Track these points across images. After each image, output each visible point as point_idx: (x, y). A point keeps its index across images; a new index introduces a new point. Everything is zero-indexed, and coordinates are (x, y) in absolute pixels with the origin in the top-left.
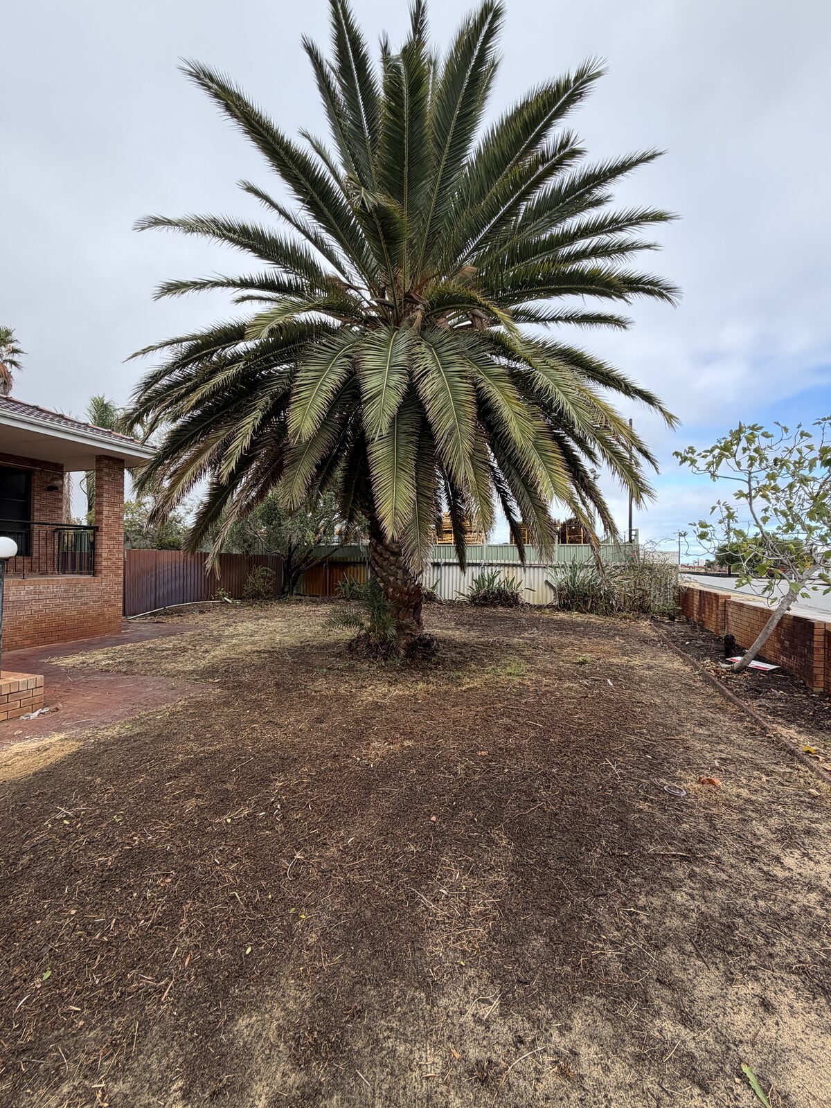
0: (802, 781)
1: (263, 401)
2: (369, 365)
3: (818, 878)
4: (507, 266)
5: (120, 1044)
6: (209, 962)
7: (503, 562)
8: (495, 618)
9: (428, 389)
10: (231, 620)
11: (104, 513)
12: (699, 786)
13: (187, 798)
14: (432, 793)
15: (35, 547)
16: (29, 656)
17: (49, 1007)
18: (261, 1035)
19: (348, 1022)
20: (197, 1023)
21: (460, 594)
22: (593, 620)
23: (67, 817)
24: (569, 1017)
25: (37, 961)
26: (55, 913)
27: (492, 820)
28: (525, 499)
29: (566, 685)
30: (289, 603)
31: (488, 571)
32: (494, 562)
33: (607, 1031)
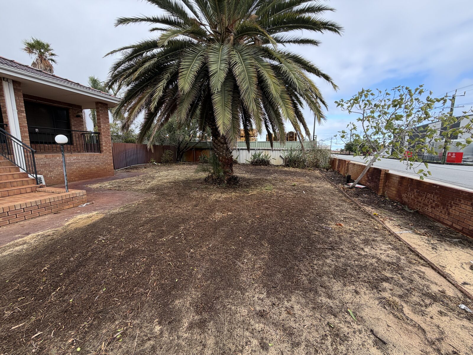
0: (372, 224)
1: (167, 76)
2: (212, 60)
3: (376, 255)
4: (271, 15)
5: (134, 309)
6: (163, 284)
7: (264, 148)
8: (260, 170)
9: (237, 70)
10: (157, 171)
11: (102, 127)
12: (336, 226)
13: (148, 232)
14: (239, 230)
15: (74, 141)
16: (78, 184)
17: (107, 299)
18: (184, 305)
19: (214, 300)
20: (161, 302)
21: (247, 161)
22: (298, 170)
23: (103, 240)
24: (290, 297)
25: (100, 285)
26: (104, 270)
27: (262, 238)
28: (275, 120)
29: (288, 193)
30: (180, 164)
31: (258, 152)
32: (260, 148)
33: (303, 301)
